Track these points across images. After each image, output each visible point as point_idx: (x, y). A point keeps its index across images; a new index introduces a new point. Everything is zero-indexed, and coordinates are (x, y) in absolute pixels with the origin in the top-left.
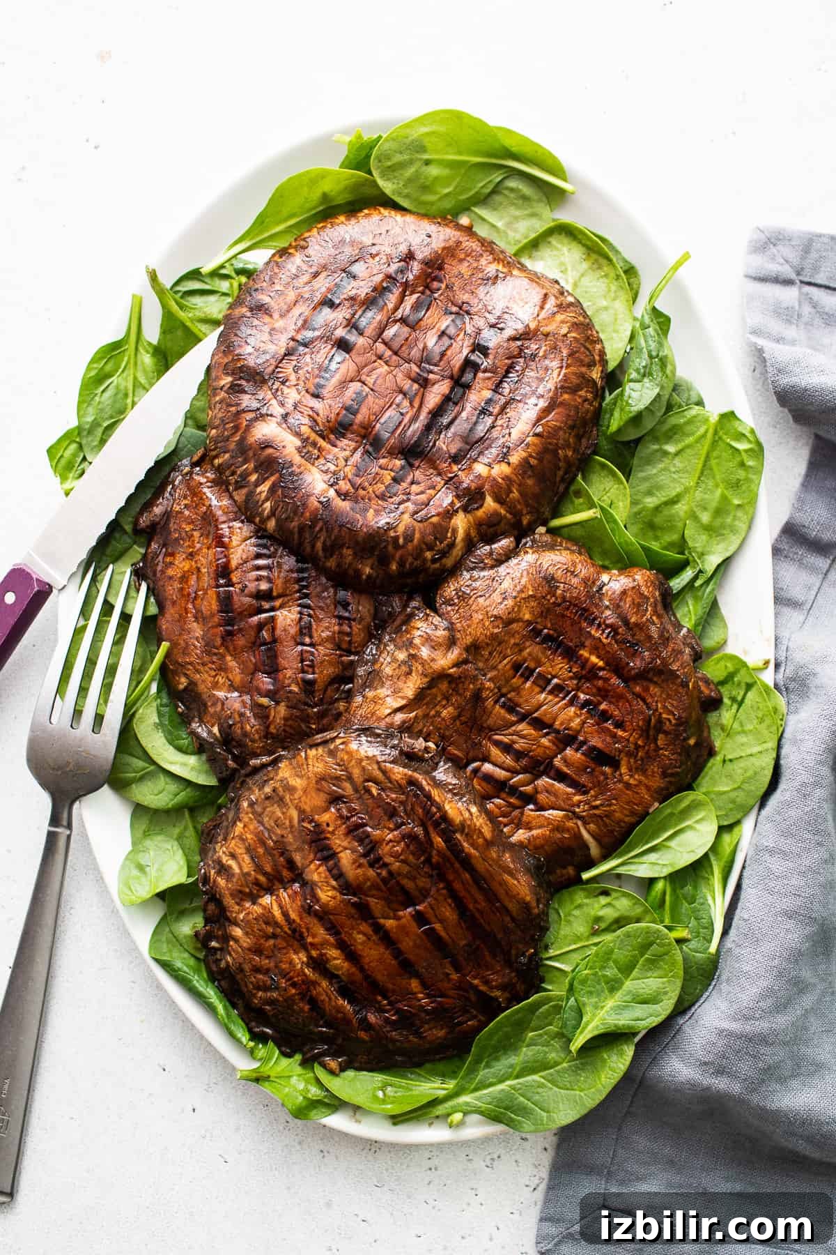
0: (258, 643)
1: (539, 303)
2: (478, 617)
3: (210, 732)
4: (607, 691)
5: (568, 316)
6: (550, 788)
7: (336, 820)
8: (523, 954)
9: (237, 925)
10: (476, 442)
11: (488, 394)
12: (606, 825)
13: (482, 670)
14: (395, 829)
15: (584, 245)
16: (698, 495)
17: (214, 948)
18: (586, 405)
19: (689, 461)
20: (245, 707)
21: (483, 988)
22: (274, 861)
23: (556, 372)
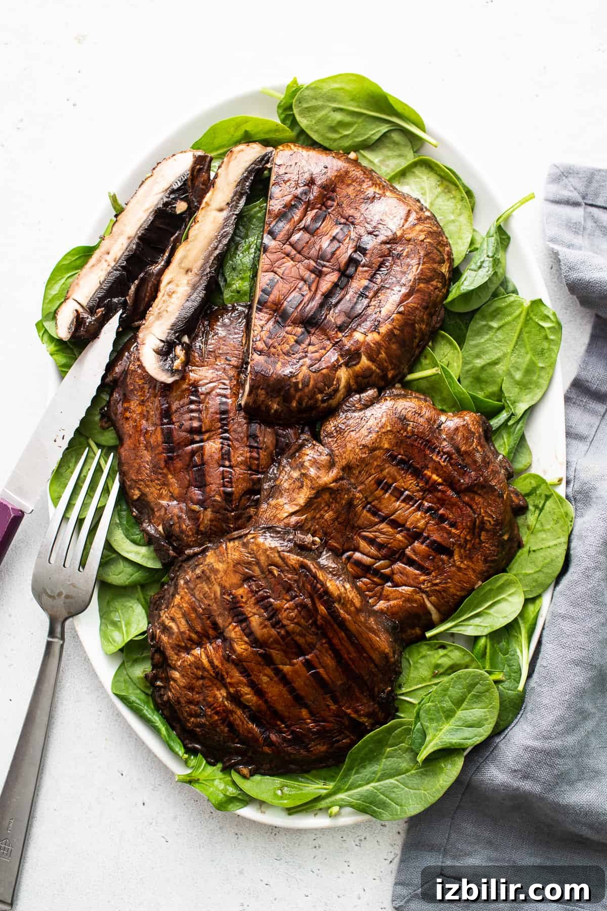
0: (191, 465)
1: (404, 217)
2: (350, 446)
3: (156, 530)
4: (444, 500)
5: (426, 226)
6: (402, 571)
7: (248, 594)
8: (383, 691)
9: (175, 669)
10: (356, 317)
11: (365, 283)
12: (443, 598)
13: (355, 484)
14: (291, 601)
15: (439, 175)
16: (513, 359)
17: (159, 686)
18: (437, 292)
19: (508, 334)
20: (182, 512)
21: (353, 715)
22: (203, 624)
23: (415, 268)
